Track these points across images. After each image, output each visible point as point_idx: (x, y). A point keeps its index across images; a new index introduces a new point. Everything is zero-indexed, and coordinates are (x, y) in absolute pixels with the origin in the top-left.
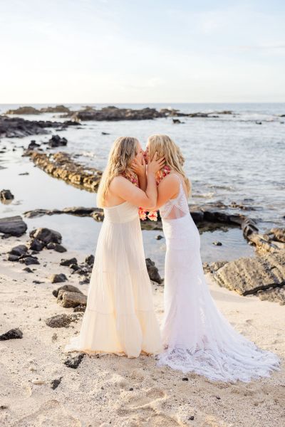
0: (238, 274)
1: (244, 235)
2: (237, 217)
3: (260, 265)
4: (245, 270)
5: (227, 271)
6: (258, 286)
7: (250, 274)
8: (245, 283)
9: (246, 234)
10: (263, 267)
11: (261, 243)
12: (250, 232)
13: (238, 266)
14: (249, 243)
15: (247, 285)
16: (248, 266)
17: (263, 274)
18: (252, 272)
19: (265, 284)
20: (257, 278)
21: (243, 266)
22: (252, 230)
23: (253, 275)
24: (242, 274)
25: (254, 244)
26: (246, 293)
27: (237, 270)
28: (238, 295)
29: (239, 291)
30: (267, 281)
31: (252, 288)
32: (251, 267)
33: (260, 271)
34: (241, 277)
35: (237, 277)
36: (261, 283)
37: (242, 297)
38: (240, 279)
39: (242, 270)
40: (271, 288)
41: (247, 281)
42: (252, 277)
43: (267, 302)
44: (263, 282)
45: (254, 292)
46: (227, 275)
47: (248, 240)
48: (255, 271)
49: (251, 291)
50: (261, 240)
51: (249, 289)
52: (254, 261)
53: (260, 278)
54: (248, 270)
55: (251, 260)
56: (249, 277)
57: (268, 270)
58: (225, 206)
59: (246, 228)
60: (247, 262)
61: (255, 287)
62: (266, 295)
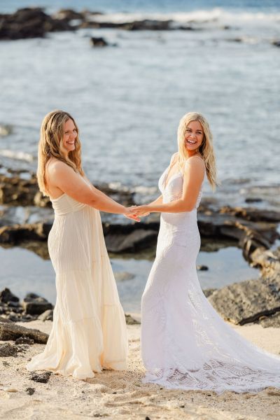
0: (233, 301)
1: (244, 255)
2: (233, 227)
3: (263, 287)
4: (242, 295)
5: (217, 299)
6: (259, 311)
7: (249, 299)
8: (242, 310)
9: (247, 253)
10: (268, 289)
11: (268, 263)
12: (253, 249)
13: (233, 292)
14: (252, 265)
15: (245, 312)
16: (247, 289)
17: (267, 297)
18: (252, 296)
19: (269, 308)
20: (260, 302)
21: (240, 290)
22: (255, 244)
23: (253, 299)
24: (238, 300)
25: (259, 266)
26: (243, 322)
27: (232, 296)
28: (233, 325)
29: (233, 321)
30: (272, 304)
31: (251, 315)
32: (251, 291)
33: (263, 294)
34: (236, 304)
35: (231, 305)
36: (265, 307)
37: (239, 326)
38: (236, 306)
39: (238, 295)
40: (277, 313)
41: (244, 307)
42: (252, 302)
43: (271, 329)
44: (267, 306)
45: (255, 319)
46: (217, 304)
47: (250, 261)
48: (257, 294)
49: (251, 318)
50: (269, 258)
51: (248, 316)
52: (256, 284)
53: (264, 302)
54: (246, 295)
55: (251, 283)
56: (249, 302)
57: (273, 293)
58: (212, 210)
59: (246, 244)
60: (246, 286)
61: (255, 313)
62: (270, 321)
